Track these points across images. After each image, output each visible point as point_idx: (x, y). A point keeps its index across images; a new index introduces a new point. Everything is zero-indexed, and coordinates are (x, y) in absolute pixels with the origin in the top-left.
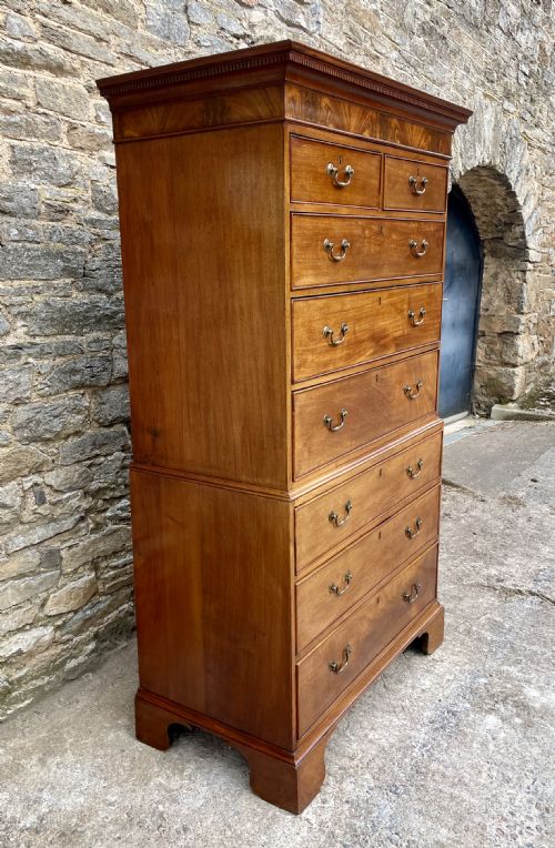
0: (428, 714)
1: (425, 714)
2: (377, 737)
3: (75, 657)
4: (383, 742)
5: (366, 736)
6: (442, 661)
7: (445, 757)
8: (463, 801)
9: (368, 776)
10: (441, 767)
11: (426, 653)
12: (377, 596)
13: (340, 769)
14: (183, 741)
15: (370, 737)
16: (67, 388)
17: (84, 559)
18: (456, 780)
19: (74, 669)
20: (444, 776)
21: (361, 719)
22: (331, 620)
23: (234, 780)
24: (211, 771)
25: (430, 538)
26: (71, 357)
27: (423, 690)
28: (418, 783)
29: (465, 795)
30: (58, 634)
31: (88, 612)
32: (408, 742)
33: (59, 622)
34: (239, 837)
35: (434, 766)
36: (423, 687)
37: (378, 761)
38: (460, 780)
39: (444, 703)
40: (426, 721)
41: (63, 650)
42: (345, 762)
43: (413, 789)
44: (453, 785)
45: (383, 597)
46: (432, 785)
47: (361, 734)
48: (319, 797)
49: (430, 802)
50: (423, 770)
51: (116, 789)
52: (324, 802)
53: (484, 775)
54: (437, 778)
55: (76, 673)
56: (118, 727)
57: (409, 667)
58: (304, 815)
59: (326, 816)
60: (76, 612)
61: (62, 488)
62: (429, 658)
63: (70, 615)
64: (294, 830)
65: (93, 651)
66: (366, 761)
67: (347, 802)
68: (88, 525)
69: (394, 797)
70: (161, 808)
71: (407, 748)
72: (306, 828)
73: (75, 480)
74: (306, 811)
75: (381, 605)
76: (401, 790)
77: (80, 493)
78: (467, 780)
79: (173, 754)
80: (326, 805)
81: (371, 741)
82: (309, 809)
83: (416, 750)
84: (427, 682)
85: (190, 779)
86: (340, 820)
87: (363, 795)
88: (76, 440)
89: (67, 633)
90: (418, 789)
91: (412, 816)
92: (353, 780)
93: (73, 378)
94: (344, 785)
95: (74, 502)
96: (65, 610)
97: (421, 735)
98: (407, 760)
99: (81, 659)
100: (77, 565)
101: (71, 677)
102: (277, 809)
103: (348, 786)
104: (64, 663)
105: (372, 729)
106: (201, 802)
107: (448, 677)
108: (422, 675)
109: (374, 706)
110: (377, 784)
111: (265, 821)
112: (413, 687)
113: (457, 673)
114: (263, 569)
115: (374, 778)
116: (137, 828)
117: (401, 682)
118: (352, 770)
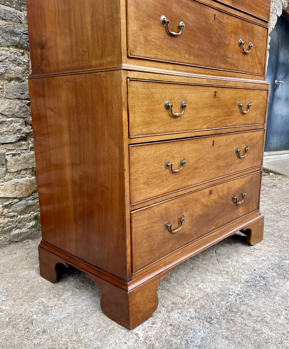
0: (244, 277)
1: (243, 277)
2: (204, 286)
3: (20, 228)
4: (209, 290)
5: (197, 285)
6: (260, 249)
7: (253, 303)
8: (262, 333)
9: (192, 310)
10: (249, 309)
11: (250, 245)
12: (210, 189)
13: (173, 303)
14: (71, 279)
15: (200, 286)
16: (8, 44)
17: (25, 166)
18: (260, 319)
19: (19, 235)
20: (250, 315)
21: (196, 276)
22: (166, 190)
23: (94, 304)
24: (80, 297)
25: (255, 165)
26: (11, 23)
27: (244, 264)
28: (229, 318)
29: (265, 329)
30: (5, 211)
31: (30, 202)
32: (227, 291)
33: (7, 203)
34: (80, 341)
35: (243, 308)
36: (245, 262)
37: (201, 301)
38: (262, 319)
39: (257, 271)
40: (243, 281)
41: (9, 222)
42: (178, 300)
43: (224, 321)
44: (256, 322)
45: (214, 191)
46: (240, 320)
47: (194, 284)
48: (150, 320)
49: (236, 331)
50: (235, 310)
51: (11, 303)
52: (153, 323)
53: (282, 317)
54: (244, 316)
55: (20, 238)
56: (33, 269)
57: (236, 251)
58: (135, 330)
59: (151, 333)
60: (20, 199)
61: (6, 113)
62: (252, 247)
63: (15, 200)
64: (124, 340)
65: (33, 227)
66: (192, 300)
67: (171, 325)
68: (28, 144)
69: (208, 325)
70: (34, 317)
71: (225, 295)
72: (133, 340)
73: (16, 110)
74: (137, 328)
75: (214, 197)
76: (215, 321)
77: (21, 120)
78: (268, 320)
79: (60, 286)
80: (154, 326)
81: (200, 289)
82: (140, 327)
83: (232, 297)
84: (247, 260)
85: (64, 301)
86: (161, 337)
87: (185, 321)
88: (17, 83)
89: (13, 211)
90: (228, 322)
91: (219, 340)
92: (180, 311)
93: (13, 38)
94: (172, 314)
95: (17, 126)
96: (11, 196)
97: (238, 289)
98: (223, 303)
99: (24, 230)
100: (20, 168)
101: (15, 240)
102: (117, 325)
103: (175, 315)
104: (10, 230)
105: (202, 282)
106: (65, 315)
107: (263, 258)
108: (245, 256)
109: (207, 269)
110: (197, 315)
111: (104, 332)
112: (237, 261)
113: (269, 256)
114: (106, 136)
115: (196, 311)
116: (11, 327)
117: (229, 258)
118: (180, 305)
